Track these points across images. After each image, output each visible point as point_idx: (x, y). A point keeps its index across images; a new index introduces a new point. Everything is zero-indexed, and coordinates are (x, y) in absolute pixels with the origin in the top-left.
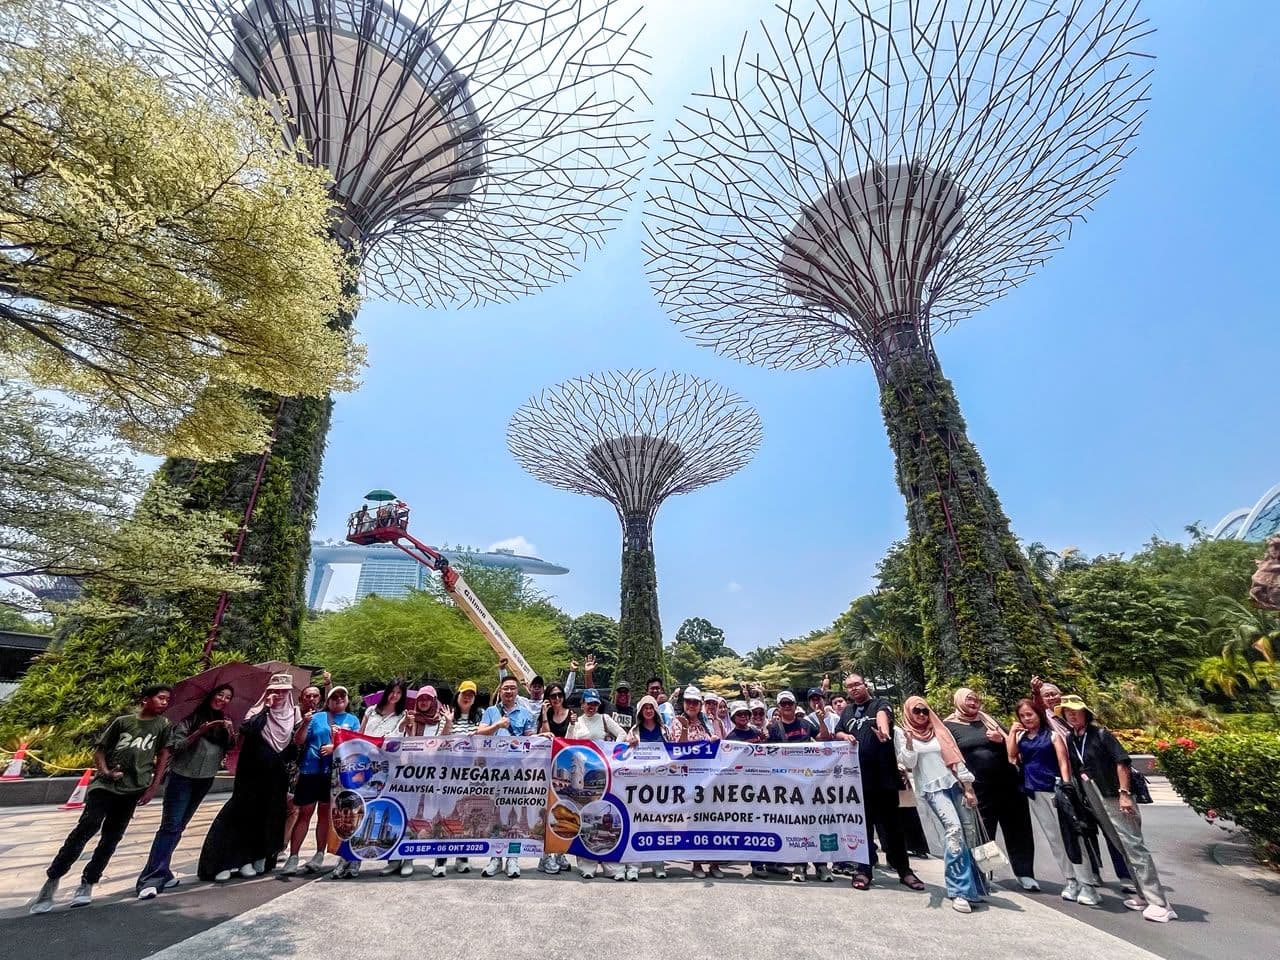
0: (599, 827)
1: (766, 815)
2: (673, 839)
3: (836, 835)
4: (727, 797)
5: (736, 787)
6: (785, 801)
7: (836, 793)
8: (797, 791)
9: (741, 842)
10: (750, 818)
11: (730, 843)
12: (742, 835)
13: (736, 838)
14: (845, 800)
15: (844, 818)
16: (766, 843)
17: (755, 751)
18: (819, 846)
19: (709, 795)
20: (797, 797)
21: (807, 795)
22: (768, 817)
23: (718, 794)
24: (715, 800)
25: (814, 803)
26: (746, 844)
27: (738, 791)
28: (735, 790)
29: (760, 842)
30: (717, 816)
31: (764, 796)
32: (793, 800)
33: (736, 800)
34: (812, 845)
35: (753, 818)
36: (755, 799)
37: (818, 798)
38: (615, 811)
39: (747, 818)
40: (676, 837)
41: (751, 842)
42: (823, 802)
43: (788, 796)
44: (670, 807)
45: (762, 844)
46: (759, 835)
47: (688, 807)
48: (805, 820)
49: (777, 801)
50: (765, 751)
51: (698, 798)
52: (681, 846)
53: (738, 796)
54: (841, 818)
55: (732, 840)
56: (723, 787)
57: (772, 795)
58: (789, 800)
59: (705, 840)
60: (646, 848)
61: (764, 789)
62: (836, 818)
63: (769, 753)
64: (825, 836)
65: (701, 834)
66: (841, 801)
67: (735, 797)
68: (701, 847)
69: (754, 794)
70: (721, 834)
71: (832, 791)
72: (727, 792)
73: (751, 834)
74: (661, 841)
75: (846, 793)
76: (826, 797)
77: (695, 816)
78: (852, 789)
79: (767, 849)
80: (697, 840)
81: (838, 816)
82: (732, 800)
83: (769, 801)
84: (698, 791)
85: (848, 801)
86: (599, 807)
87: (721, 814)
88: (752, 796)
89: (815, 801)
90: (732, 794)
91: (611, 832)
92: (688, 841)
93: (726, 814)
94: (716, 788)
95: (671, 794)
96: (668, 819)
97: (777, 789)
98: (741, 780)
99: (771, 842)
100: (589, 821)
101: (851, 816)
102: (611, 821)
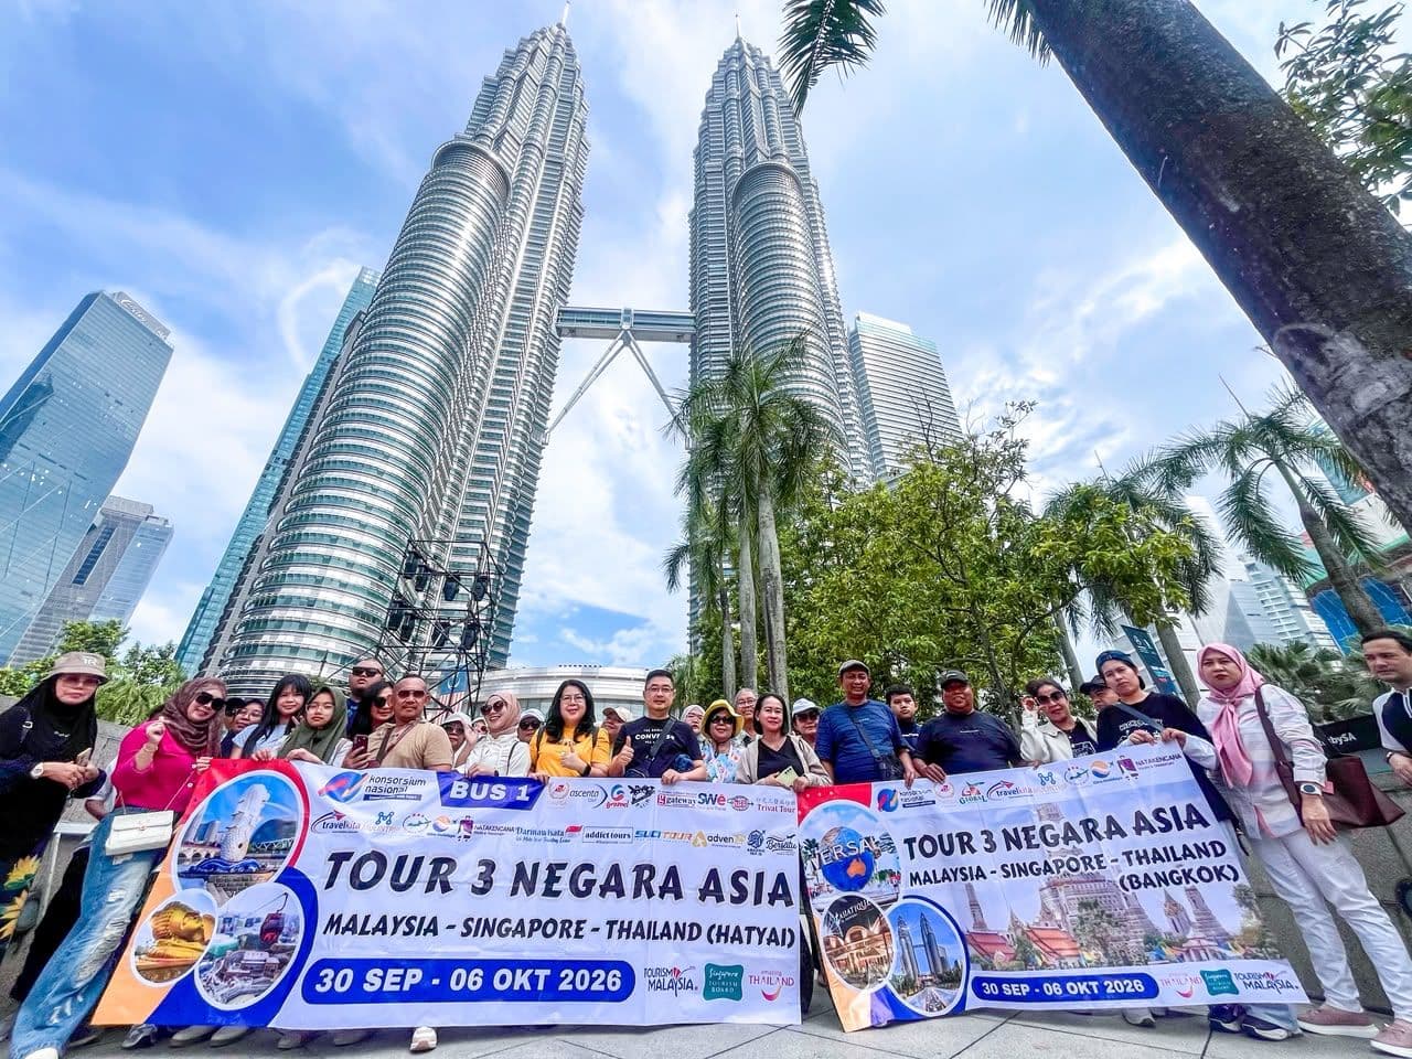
0: (250, 943)
1: (611, 923)
2: (403, 977)
3: (739, 969)
4: (540, 886)
5: (563, 866)
6: (650, 894)
7: (750, 884)
8: (673, 873)
9: (553, 982)
10: (579, 929)
11: (527, 987)
12: (556, 966)
13: (542, 973)
14: (765, 898)
15: (761, 934)
16: (604, 983)
17: (609, 799)
18: (702, 986)
19: (504, 878)
20: (672, 885)
21: (692, 882)
22: (616, 928)
23: (523, 878)
24: (514, 891)
25: (702, 898)
26: (564, 986)
27: (565, 875)
28: (558, 873)
29: (592, 981)
30: (513, 925)
31: (614, 885)
32: (664, 890)
33: (557, 894)
34: (689, 986)
35: (586, 928)
36: (596, 890)
37: (711, 887)
38: (294, 909)
39: (572, 931)
40: (410, 972)
41: (573, 982)
42: (720, 899)
43: (656, 884)
44: (416, 902)
45: (596, 987)
46: (591, 965)
47: (455, 906)
48: (680, 931)
49: (637, 894)
50: (628, 796)
51: (480, 884)
52: (417, 994)
53: (563, 885)
54: (755, 934)
55: (533, 980)
56: (536, 867)
57: (629, 881)
58: (656, 891)
59: (475, 980)
60: (332, 998)
61: (615, 871)
62: (744, 934)
63: (634, 801)
64: (718, 968)
65: (469, 965)
66: (758, 901)
67: (556, 887)
68: (466, 996)
69: (593, 882)
70: (513, 965)
71: (742, 880)
72: (543, 875)
73: (575, 965)
74: (373, 980)
75: (768, 887)
76: (728, 889)
77: (466, 925)
78: (781, 879)
79: (606, 996)
80: (459, 980)
81: (750, 929)
82: (550, 892)
83: (621, 893)
84: (483, 869)
85: (771, 902)
86: (265, 897)
87: (521, 922)
88: (590, 883)
89: (704, 894)
90: (552, 878)
91: (272, 953)
92: (436, 982)
93: (532, 922)
94: (521, 867)
95: (426, 871)
96: (403, 927)
97: (639, 869)
98: (575, 852)
99: (614, 980)
100: (231, 933)
101: (774, 931)
102: (277, 930)
